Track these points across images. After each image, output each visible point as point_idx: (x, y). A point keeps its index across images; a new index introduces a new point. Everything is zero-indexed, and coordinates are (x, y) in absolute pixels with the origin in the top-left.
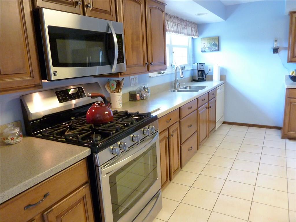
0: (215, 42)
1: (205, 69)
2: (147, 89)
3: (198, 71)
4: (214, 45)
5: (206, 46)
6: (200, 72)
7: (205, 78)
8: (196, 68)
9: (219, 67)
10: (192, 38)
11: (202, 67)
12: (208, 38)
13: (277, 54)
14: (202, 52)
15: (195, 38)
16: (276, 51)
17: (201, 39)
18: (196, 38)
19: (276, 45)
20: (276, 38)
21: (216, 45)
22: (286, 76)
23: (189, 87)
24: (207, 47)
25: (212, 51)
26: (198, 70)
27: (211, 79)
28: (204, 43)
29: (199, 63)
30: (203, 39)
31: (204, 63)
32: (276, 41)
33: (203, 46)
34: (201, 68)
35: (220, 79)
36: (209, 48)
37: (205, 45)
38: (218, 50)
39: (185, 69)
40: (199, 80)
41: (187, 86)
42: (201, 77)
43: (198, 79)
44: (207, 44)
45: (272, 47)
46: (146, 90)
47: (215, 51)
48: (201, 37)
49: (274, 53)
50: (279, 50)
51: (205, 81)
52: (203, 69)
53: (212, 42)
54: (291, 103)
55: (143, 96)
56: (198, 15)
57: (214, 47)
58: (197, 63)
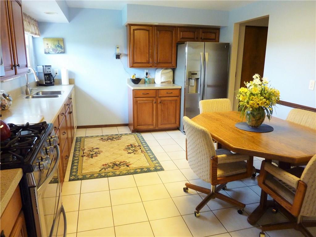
0: (60, 44)
1: (51, 72)
2: (8, 96)
3: (45, 75)
4: (59, 47)
5: (50, 47)
6: (47, 76)
7: (54, 82)
8: (42, 71)
9: (67, 70)
10: (32, 36)
11: (49, 70)
12: (52, 39)
13: (119, 59)
14: (46, 53)
15: (36, 38)
16: (118, 57)
17: (44, 38)
18: (38, 38)
19: (118, 51)
20: (117, 45)
21: (61, 47)
22: (128, 79)
23: (41, 92)
24: (52, 48)
25: (57, 53)
26: (45, 73)
27: (59, 83)
28: (47, 44)
29: (45, 66)
30: (45, 39)
31: (51, 66)
32: (118, 48)
33: (46, 46)
34: (47, 71)
35: (69, 83)
36: (53, 50)
37: (48, 45)
38: (64, 52)
39: (30, 72)
40: (47, 85)
41: (38, 91)
42: (48, 81)
43: (45, 83)
44: (51, 46)
45: (115, 53)
46: (8, 98)
47: (61, 53)
48: (42, 37)
49: (117, 58)
50: (120, 56)
51: (53, 85)
52: (50, 73)
53: (56, 43)
54: (137, 102)
55: (4, 105)
56: (47, 13)
57: (59, 49)
58: (43, 66)
